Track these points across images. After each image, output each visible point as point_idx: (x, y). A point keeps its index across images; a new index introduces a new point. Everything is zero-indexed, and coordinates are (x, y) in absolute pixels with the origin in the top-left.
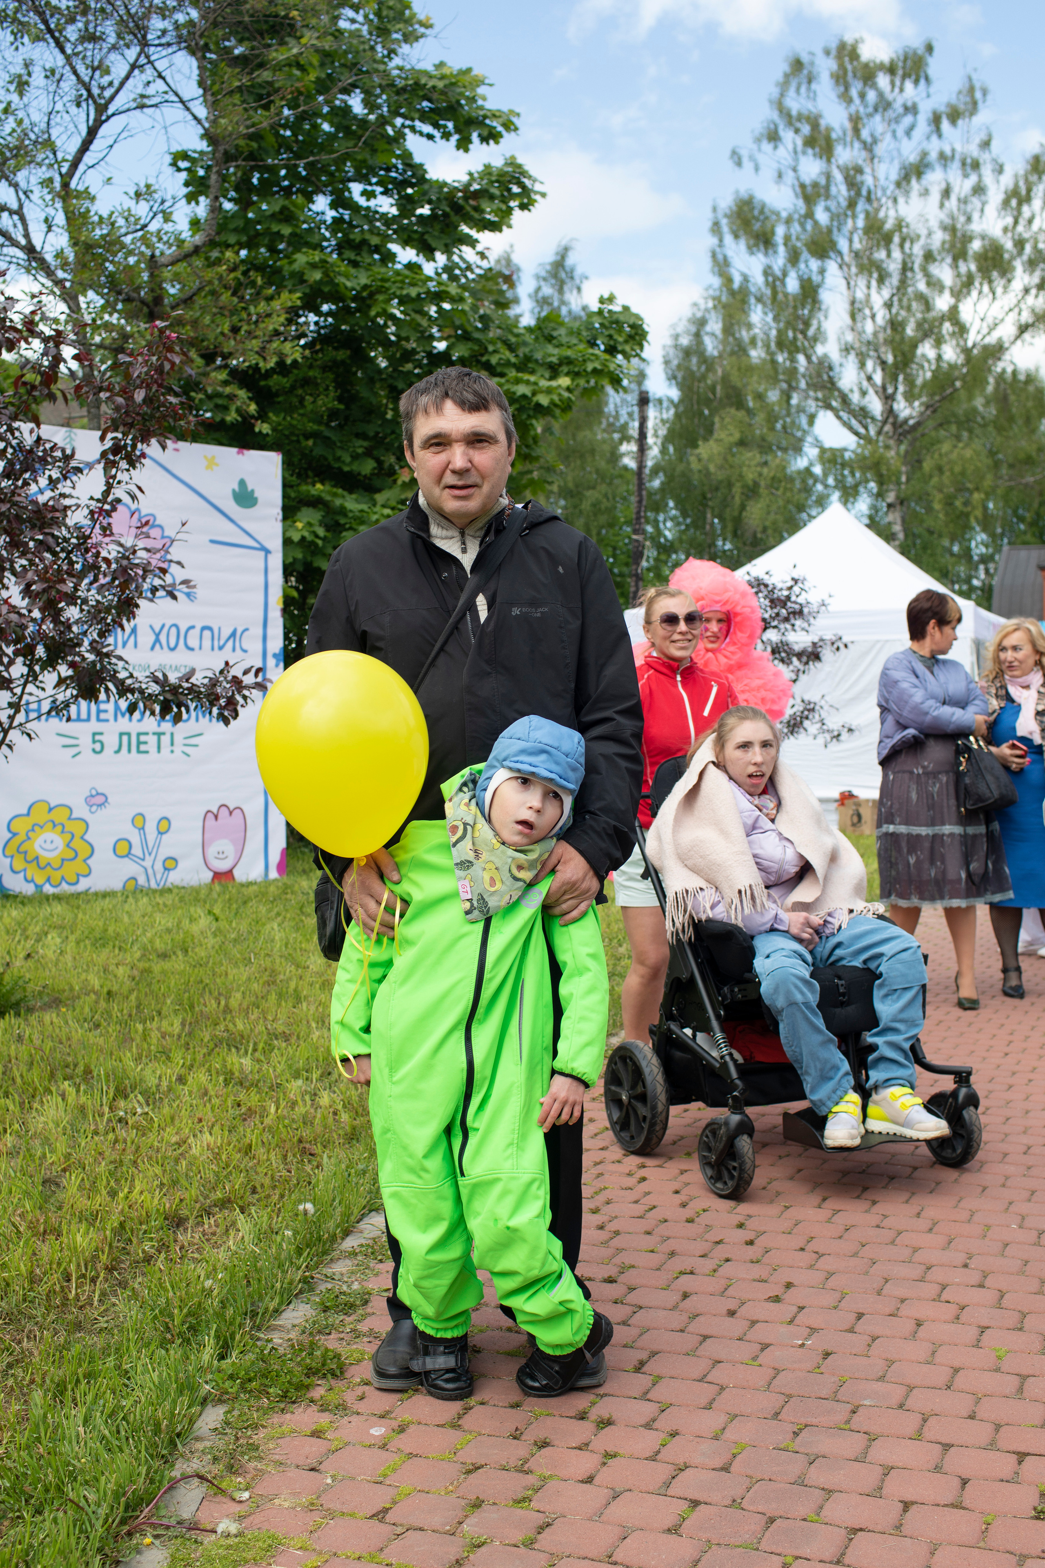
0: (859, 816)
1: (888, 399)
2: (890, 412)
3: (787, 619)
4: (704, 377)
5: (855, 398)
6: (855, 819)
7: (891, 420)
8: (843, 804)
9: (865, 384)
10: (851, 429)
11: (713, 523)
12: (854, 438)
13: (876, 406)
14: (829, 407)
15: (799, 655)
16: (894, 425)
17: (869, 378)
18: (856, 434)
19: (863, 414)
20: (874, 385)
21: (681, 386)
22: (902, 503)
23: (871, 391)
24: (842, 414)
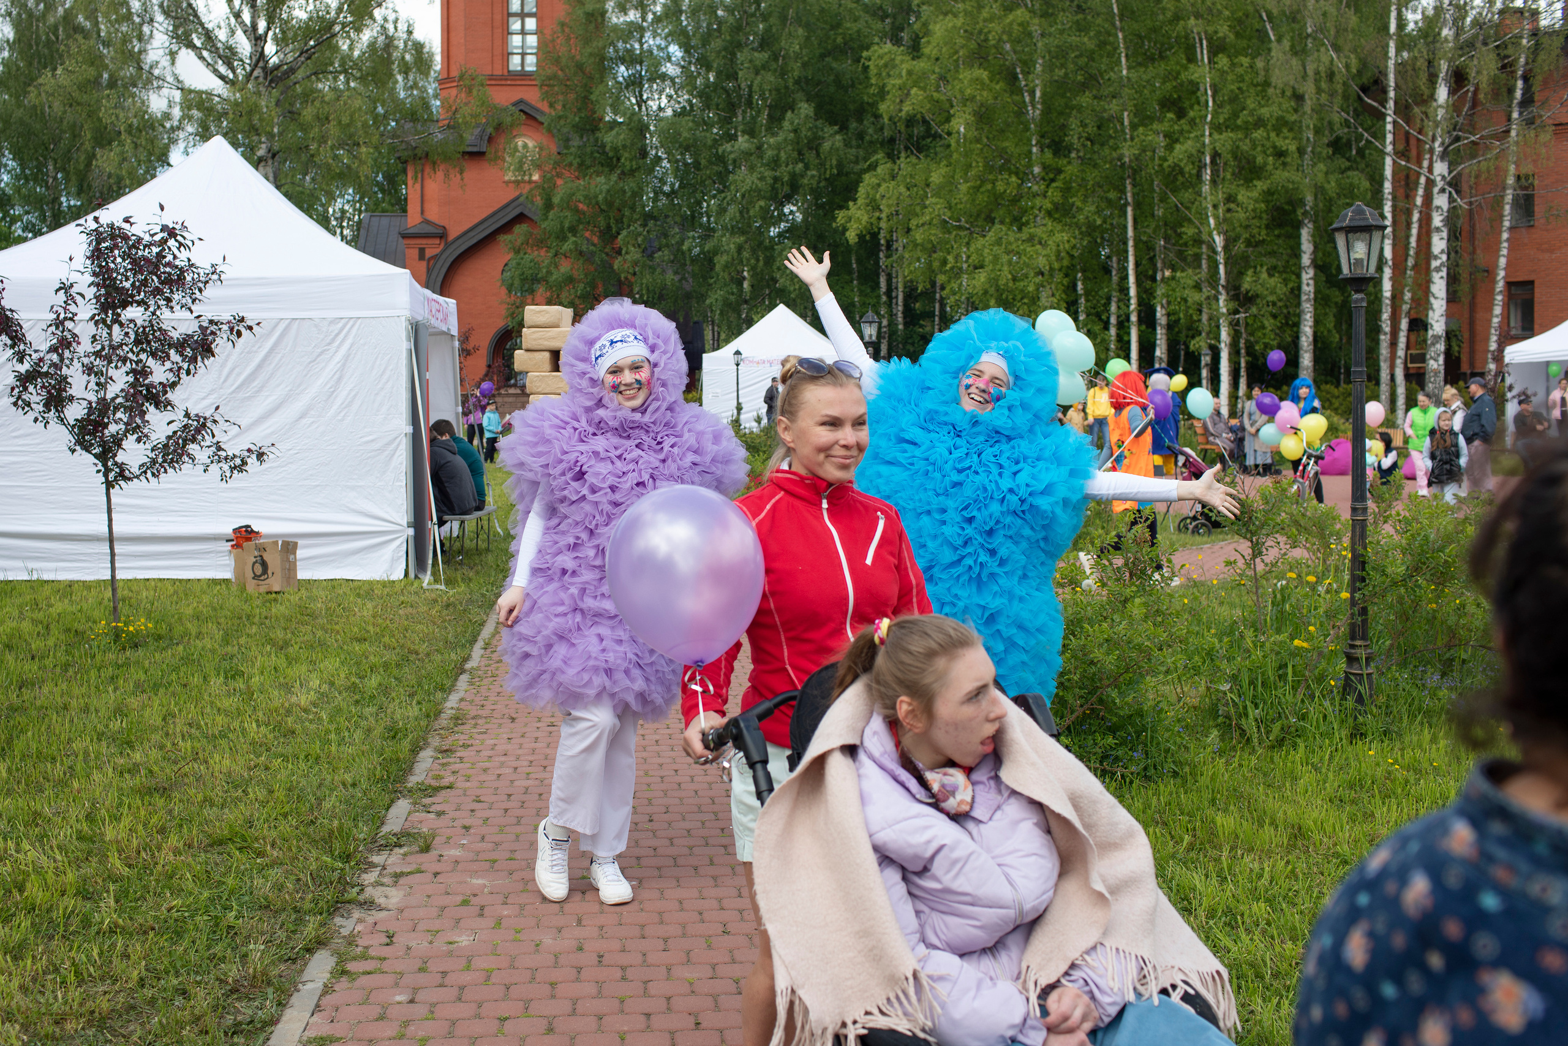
0: (264, 564)
1: (258, 40)
2: (260, 57)
3: (157, 292)
4: (44, 15)
5: (222, 35)
6: (259, 569)
7: (261, 64)
8: (238, 546)
9: (233, 20)
10: (216, 72)
11: (55, 178)
12: (220, 82)
13: (244, 46)
14: (191, 45)
15: (180, 345)
16: (264, 68)
17: (237, 15)
18: (222, 77)
19: (229, 56)
20: (242, 23)
21: (17, 25)
22: (274, 156)
23: (239, 33)
24: (205, 54)
